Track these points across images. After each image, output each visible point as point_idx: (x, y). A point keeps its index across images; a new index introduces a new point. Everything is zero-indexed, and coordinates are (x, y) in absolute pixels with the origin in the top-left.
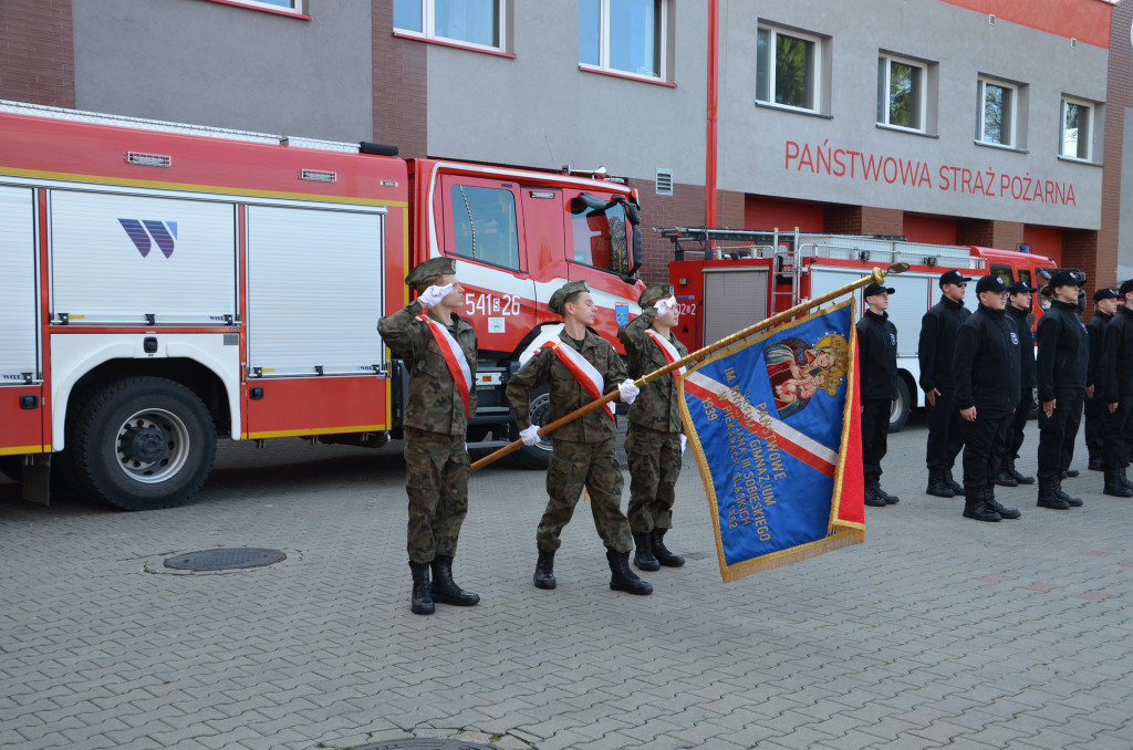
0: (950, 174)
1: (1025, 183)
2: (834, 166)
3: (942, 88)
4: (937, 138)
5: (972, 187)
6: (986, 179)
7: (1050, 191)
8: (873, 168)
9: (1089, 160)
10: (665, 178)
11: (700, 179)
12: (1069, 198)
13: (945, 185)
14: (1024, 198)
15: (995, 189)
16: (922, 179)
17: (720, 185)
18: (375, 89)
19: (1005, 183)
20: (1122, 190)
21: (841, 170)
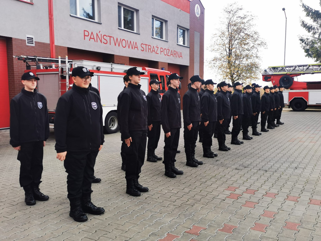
0: (144, 46)
1: (168, 51)
2: (103, 40)
3: (140, 18)
4: (139, 34)
5: (152, 51)
6: (156, 49)
8: (118, 42)
9: (186, 45)
10: (31, 39)
11: (48, 41)
12: (180, 56)
13: (143, 50)
14: (168, 55)
15: (159, 52)
16: (135, 47)
17: (56, 43)
19: (162, 50)
20: (195, 55)
21: (105, 42)
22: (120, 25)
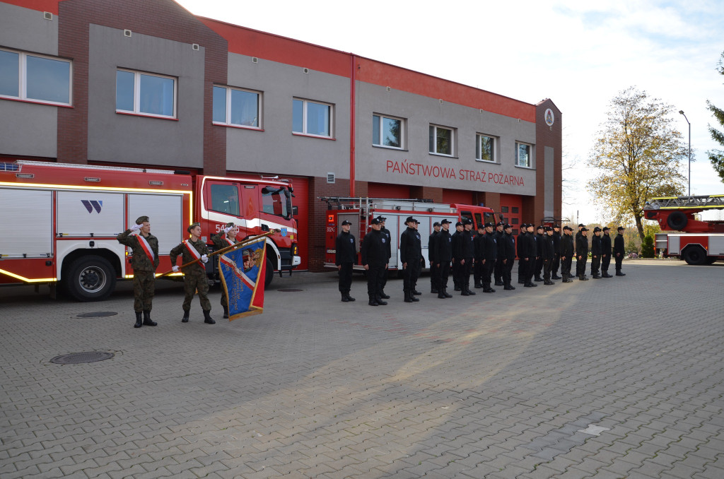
0: (465, 173)
1: (500, 177)
2: (410, 170)
3: (459, 138)
4: (458, 158)
5: (475, 178)
6: (482, 176)
7: (511, 180)
8: (428, 171)
9: (531, 167)
10: (331, 176)
11: (347, 177)
12: (521, 182)
13: (462, 177)
14: (500, 183)
15: (486, 179)
16: (451, 175)
17: (357, 178)
18: (204, 145)
19: (491, 176)
20: (545, 179)
21: (413, 172)
22: (431, 149)
